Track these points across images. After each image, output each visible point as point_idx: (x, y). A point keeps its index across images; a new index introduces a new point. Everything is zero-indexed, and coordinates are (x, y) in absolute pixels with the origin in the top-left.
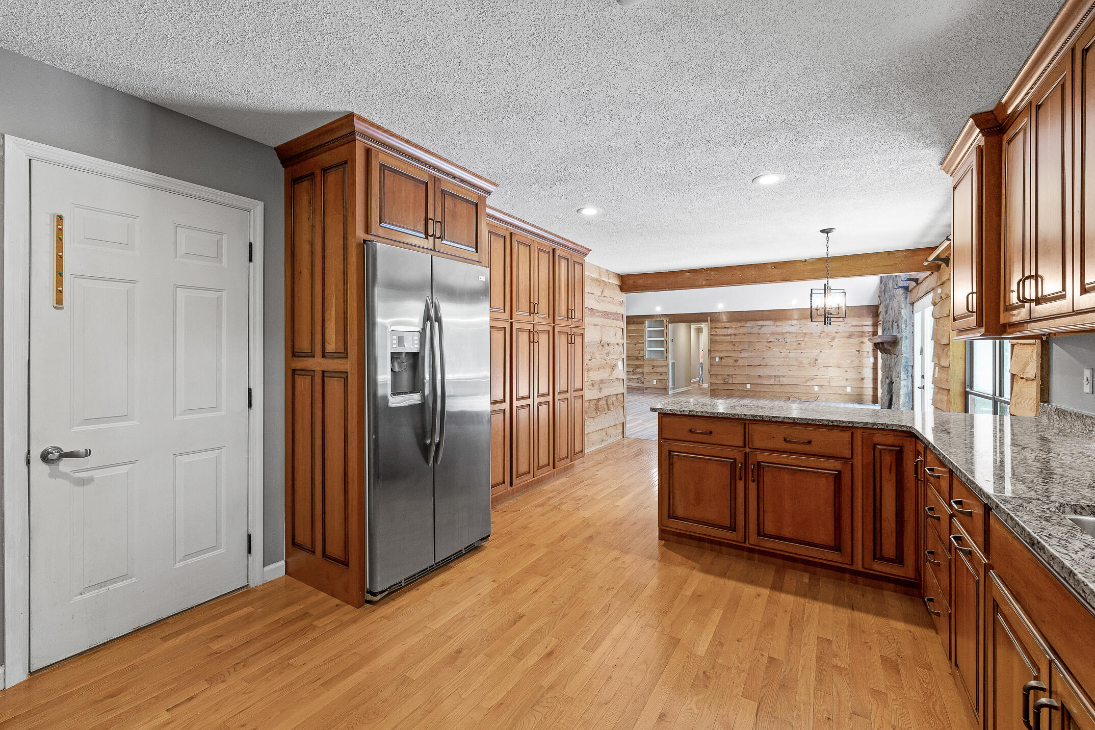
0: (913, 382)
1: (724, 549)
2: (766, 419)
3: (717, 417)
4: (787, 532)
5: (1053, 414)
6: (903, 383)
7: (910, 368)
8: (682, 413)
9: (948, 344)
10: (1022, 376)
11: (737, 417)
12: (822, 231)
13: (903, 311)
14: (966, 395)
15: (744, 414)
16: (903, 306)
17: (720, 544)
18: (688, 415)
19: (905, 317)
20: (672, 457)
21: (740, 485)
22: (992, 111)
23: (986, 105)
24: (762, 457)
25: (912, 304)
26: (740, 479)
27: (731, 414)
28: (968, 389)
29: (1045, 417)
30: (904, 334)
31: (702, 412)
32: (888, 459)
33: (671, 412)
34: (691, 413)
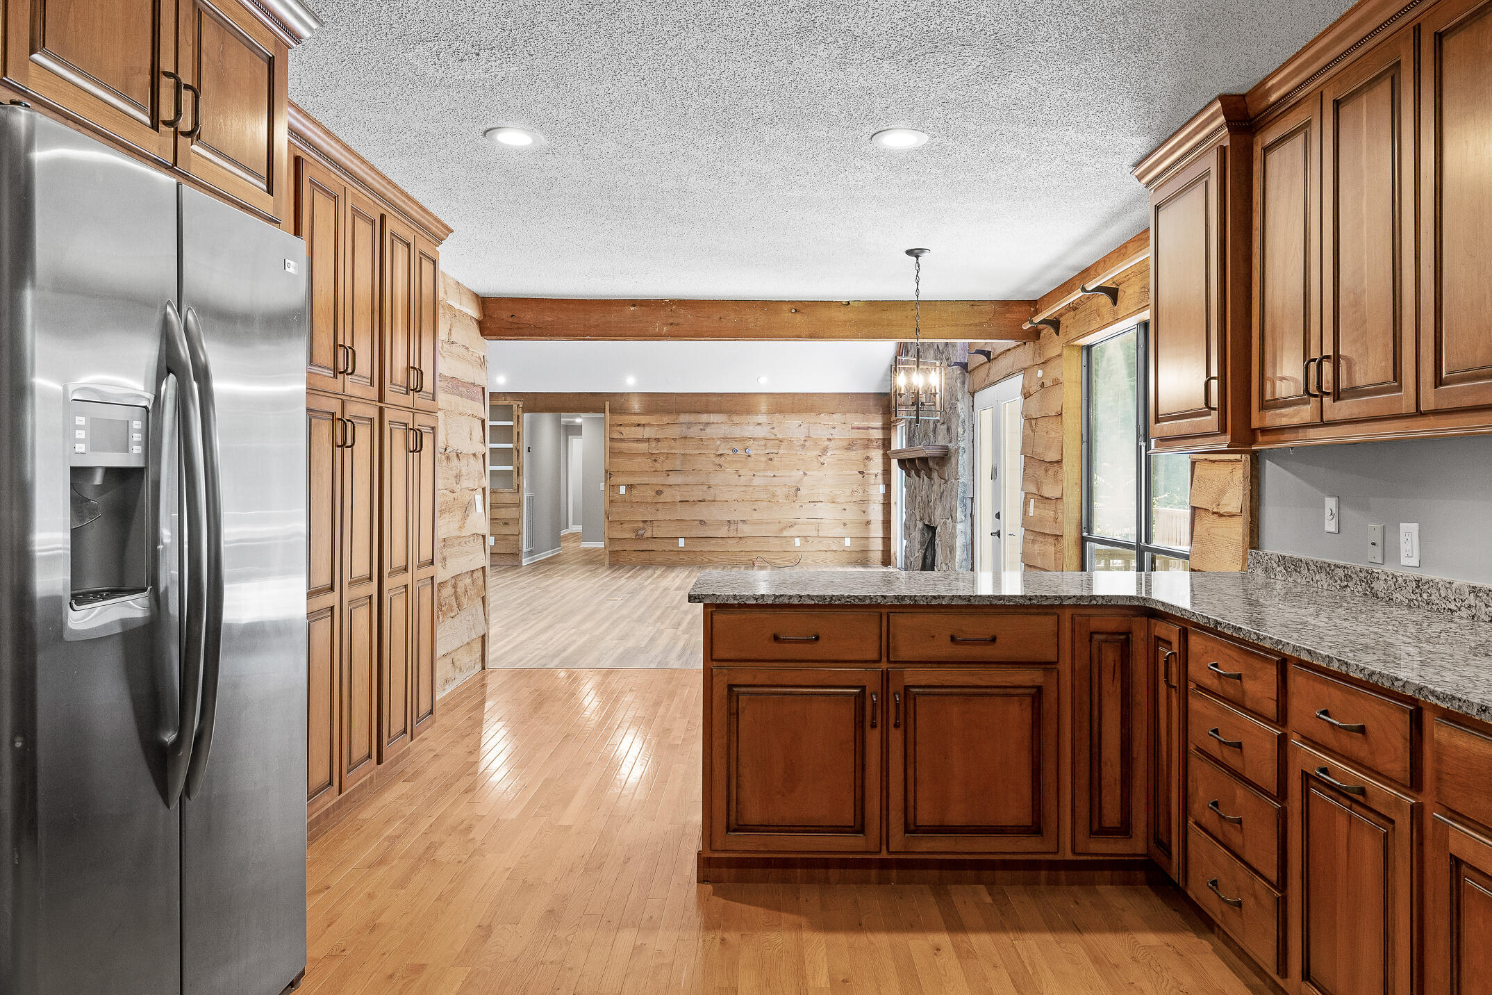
0: (972, 525)
1: (834, 874)
2: (921, 603)
3: (830, 606)
4: (956, 817)
5: (1275, 565)
6: (959, 527)
7: (969, 502)
8: (760, 601)
9: (1059, 462)
10: (1215, 510)
11: (868, 602)
12: (909, 252)
13: (959, 405)
14: (1083, 541)
15: (882, 596)
16: (960, 397)
17: (826, 864)
18: (773, 606)
19: (963, 416)
20: (735, 698)
21: (873, 737)
22: (1244, 96)
23: (1239, 84)
24: (913, 676)
25: (972, 394)
26: (873, 726)
27: (857, 597)
28: (1085, 534)
29: (1259, 571)
30: (962, 444)
31: (801, 597)
32: (1111, 656)
33: (736, 602)
34: (778, 601)
